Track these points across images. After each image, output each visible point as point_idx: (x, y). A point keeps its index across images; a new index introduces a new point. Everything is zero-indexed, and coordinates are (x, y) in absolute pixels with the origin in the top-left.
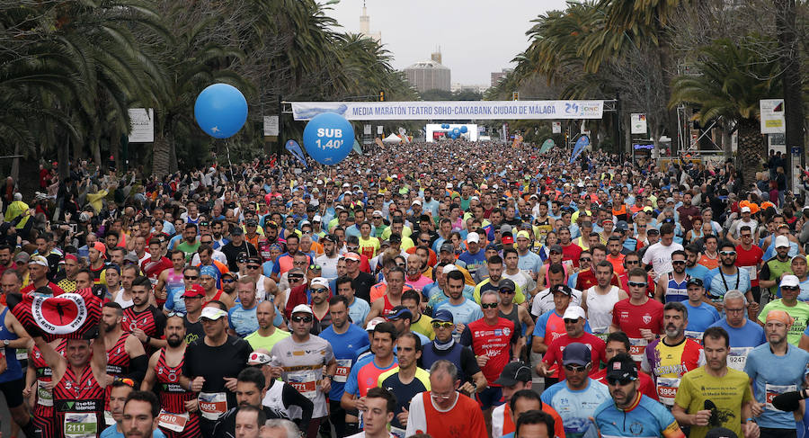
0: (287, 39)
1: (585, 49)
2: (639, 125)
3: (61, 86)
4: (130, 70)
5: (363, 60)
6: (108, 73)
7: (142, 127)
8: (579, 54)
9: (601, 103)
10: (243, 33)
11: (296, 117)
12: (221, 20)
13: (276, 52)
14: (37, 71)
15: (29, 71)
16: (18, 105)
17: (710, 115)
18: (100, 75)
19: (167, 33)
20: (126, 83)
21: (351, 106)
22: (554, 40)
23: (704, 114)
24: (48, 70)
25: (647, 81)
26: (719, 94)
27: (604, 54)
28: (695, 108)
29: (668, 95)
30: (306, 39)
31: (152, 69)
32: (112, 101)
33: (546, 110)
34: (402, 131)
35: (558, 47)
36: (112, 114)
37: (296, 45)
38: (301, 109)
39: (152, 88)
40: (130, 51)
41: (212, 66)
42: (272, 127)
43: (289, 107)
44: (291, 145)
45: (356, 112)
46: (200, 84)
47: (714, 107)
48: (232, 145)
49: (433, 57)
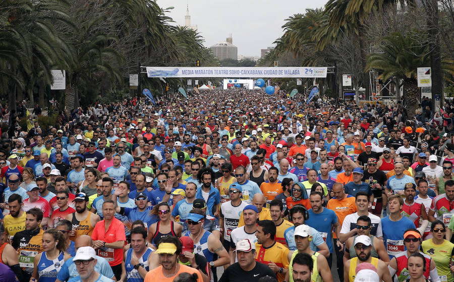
0: (143, 30)
1: (316, 37)
2: (347, 81)
3: (12, 57)
4: (52, 48)
5: (187, 42)
6: (39, 49)
7: (59, 81)
8: (313, 39)
9: (326, 69)
10: (118, 26)
11: (149, 75)
12: (105, 18)
13: (137, 37)
17: (388, 76)
18: (35, 50)
19: (74, 26)
20: (50, 55)
21: (181, 69)
22: (298, 31)
23: (385, 75)
24: (4, 48)
25: (352, 56)
26: (393, 64)
27: (327, 40)
28: (380, 72)
29: (364, 64)
30: (154, 30)
31: (65, 47)
32: (41, 65)
33: (294, 72)
34: (210, 83)
35: (301, 36)
36: (41, 73)
37: (149, 34)
38: (152, 71)
39: (66, 58)
40: (52, 37)
41: (100, 45)
42: (134, 81)
43: (145, 70)
44: (146, 92)
45: (184, 72)
46: (93, 56)
47: (391, 71)
48: (111, 91)
49: (227, 40)
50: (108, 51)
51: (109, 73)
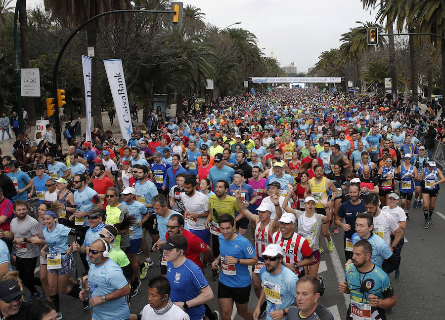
0: (250, 59)
1: (336, 62)
2: (350, 84)
3: (188, 74)
4: (207, 69)
5: (272, 65)
6: (201, 70)
7: (210, 85)
8: (334, 64)
9: (340, 78)
10: (238, 58)
11: (253, 82)
12: (232, 54)
13: (248, 63)
14: (182, 70)
15: (179, 70)
16: (177, 79)
18: (199, 70)
19: (217, 58)
20: (206, 73)
21: (269, 78)
22: (326, 60)
23: (369, 81)
24: (184, 69)
25: (353, 72)
26: (373, 76)
27: (341, 64)
28: (367, 80)
29: (359, 76)
30: (256, 59)
31: (213, 68)
32: (202, 77)
33: (325, 80)
34: (283, 85)
35: (328, 62)
36: (202, 81)
37: (253, 61)
38: (255, 79)
39: (213, 74)
40: (207, 63)
41: (230, 67)
42: (246, 84)
43: (251, 79)
44: (252, 90)
45: (270, 80)
46: (226, 72)
47: (372, 80)
48: (235, 89)
49: (291, 64)
50: (234, 70)
51: (234, 81)
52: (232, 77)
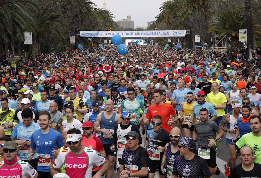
0: (78, 10)
1: (180, 13)
2: (197, 39)
4: (24, 19)
5: (104, 18)
6: (16, 20)
7: (28, 39)
8: (178, 15)
9: (185, 31)
10: (63, 7)
11: (81, 36)
12: (55, 3)
13: (74, 14)
17: (222, 35)
18: (14, 21)
19: (36, 6)
20: (22, 23)
21: (100, 32)
22: (169, 10)
23: (220, 34)
25: (200, 24)
26: (225, 28)
27: (186, 15)
28: (217, 33)
29: (208, 28)
30: (84, 10)
31: (31, 18)
32: (18, 30)
33: (166, 34)
35: (170, 13)
36: (18, 35)
37: (81, 12)
38: (83, 33)
39: (32, 25)
40: (24, 12)
41: (52, 18)
42: (73, 40)
43: (79, 33)
44: (80, 46)
45: (102, 34)
46: (48, 24)
47: (223, 32)
48: (59, 46)
49: (128, 17)
50: (57, 21)
51: (58, 34)
52: (56, 30)
